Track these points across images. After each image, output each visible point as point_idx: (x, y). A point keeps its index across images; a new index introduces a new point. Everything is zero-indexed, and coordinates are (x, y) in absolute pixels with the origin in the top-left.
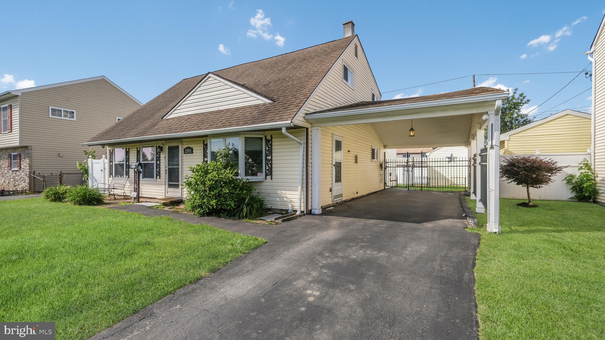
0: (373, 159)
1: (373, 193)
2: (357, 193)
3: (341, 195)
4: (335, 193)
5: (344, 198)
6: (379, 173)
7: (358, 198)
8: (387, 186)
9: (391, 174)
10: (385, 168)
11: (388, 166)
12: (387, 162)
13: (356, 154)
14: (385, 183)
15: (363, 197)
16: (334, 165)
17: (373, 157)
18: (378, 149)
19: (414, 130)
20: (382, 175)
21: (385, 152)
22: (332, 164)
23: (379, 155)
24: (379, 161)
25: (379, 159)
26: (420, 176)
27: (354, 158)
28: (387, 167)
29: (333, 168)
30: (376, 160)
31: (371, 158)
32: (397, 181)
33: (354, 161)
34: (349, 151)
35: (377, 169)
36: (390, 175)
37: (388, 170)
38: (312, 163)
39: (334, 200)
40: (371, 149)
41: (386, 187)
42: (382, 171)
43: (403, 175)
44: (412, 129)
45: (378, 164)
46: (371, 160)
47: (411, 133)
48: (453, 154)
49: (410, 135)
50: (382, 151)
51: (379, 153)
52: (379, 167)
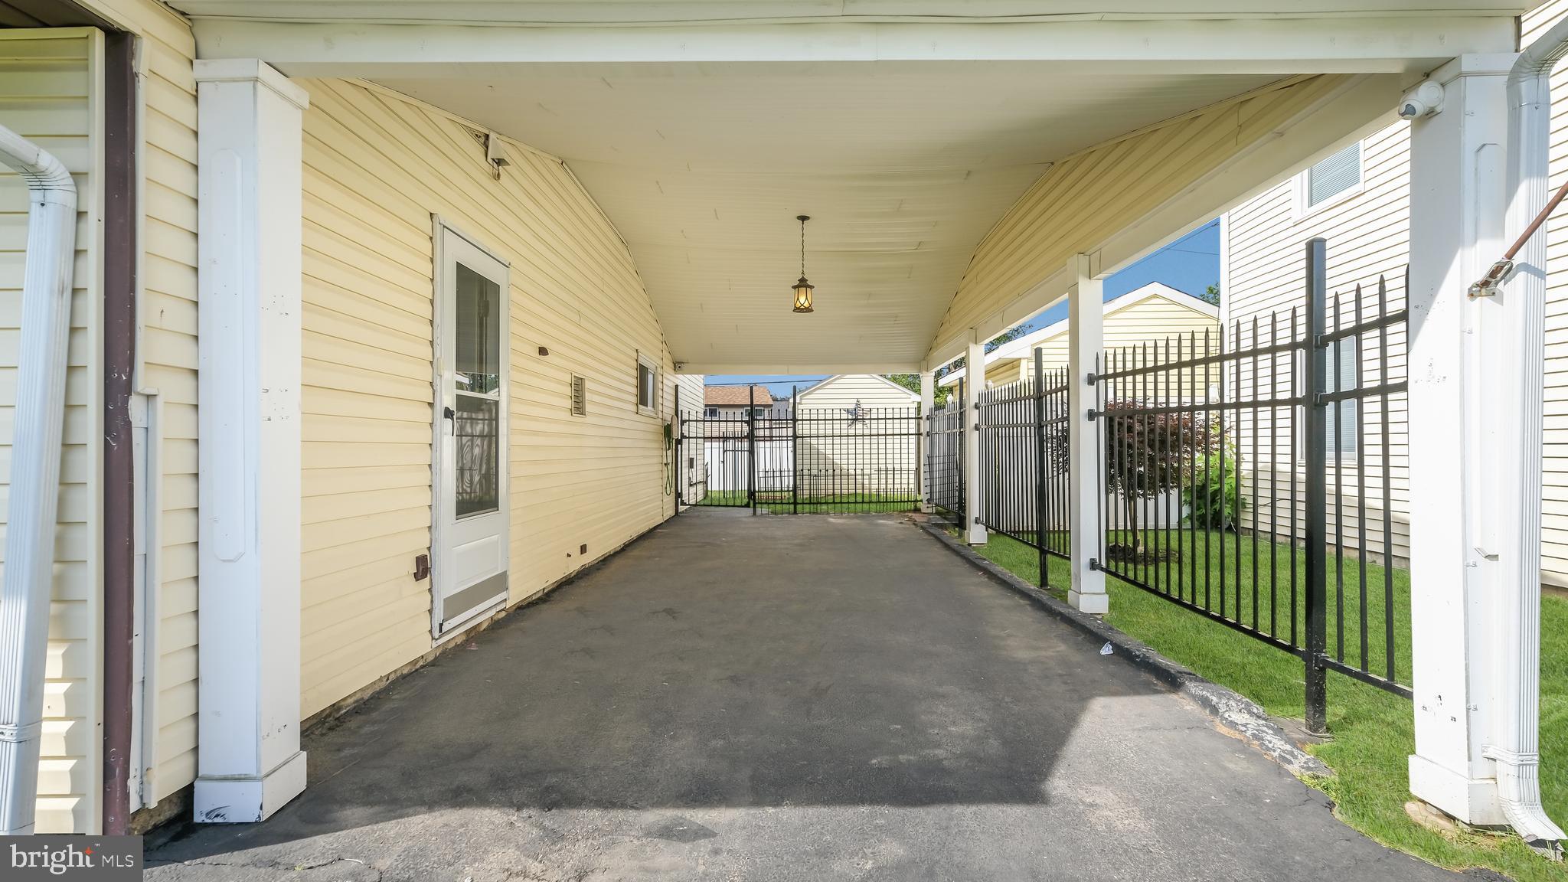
0: (641, 407)
1: (643, 537)
2: (583, 549)
3: (499, 582)
4: (451, 579)
5: (518, 592)
6: (657, 460)
7: (584, 573)
8: (683, 503)
9: (691, 461)
10: (679, 442)
11: (686, 434)
12: (685, 421)
13: (580, 372)
14: (679, 495)
15: (606, 560)
16: (448, 413)
17: (642, 400)
18: (659, 369)
19: (811, 287)
20: (670, 467)
21: (677, 386)
22: (431, 405)
23: (660, 393)
24: (661, 416)
25: (660, 407)
26: (791, 468)
27: (568, 391)
28: (683, 437)
29: (437, 428)
30: (650, 408)
31: (634, 399)
32: (705, 483)
33: (569, 403)
34: (543, 351)
35: (656, 445)
36: (691, 466)
37: (688, 449)
38: (196, 372)
39: (446, 627)
40: (634, 364)
41: (680, 507)
42: (669, 453)
43: (722, 465)
44: (803, 284)
45: (656, 426)
46: (634, 408)
47: (802, 299)
48: (861, 401)
49: (798, 305)
50: (671, 379)
51: (660, 385)
52: (662, 437)
